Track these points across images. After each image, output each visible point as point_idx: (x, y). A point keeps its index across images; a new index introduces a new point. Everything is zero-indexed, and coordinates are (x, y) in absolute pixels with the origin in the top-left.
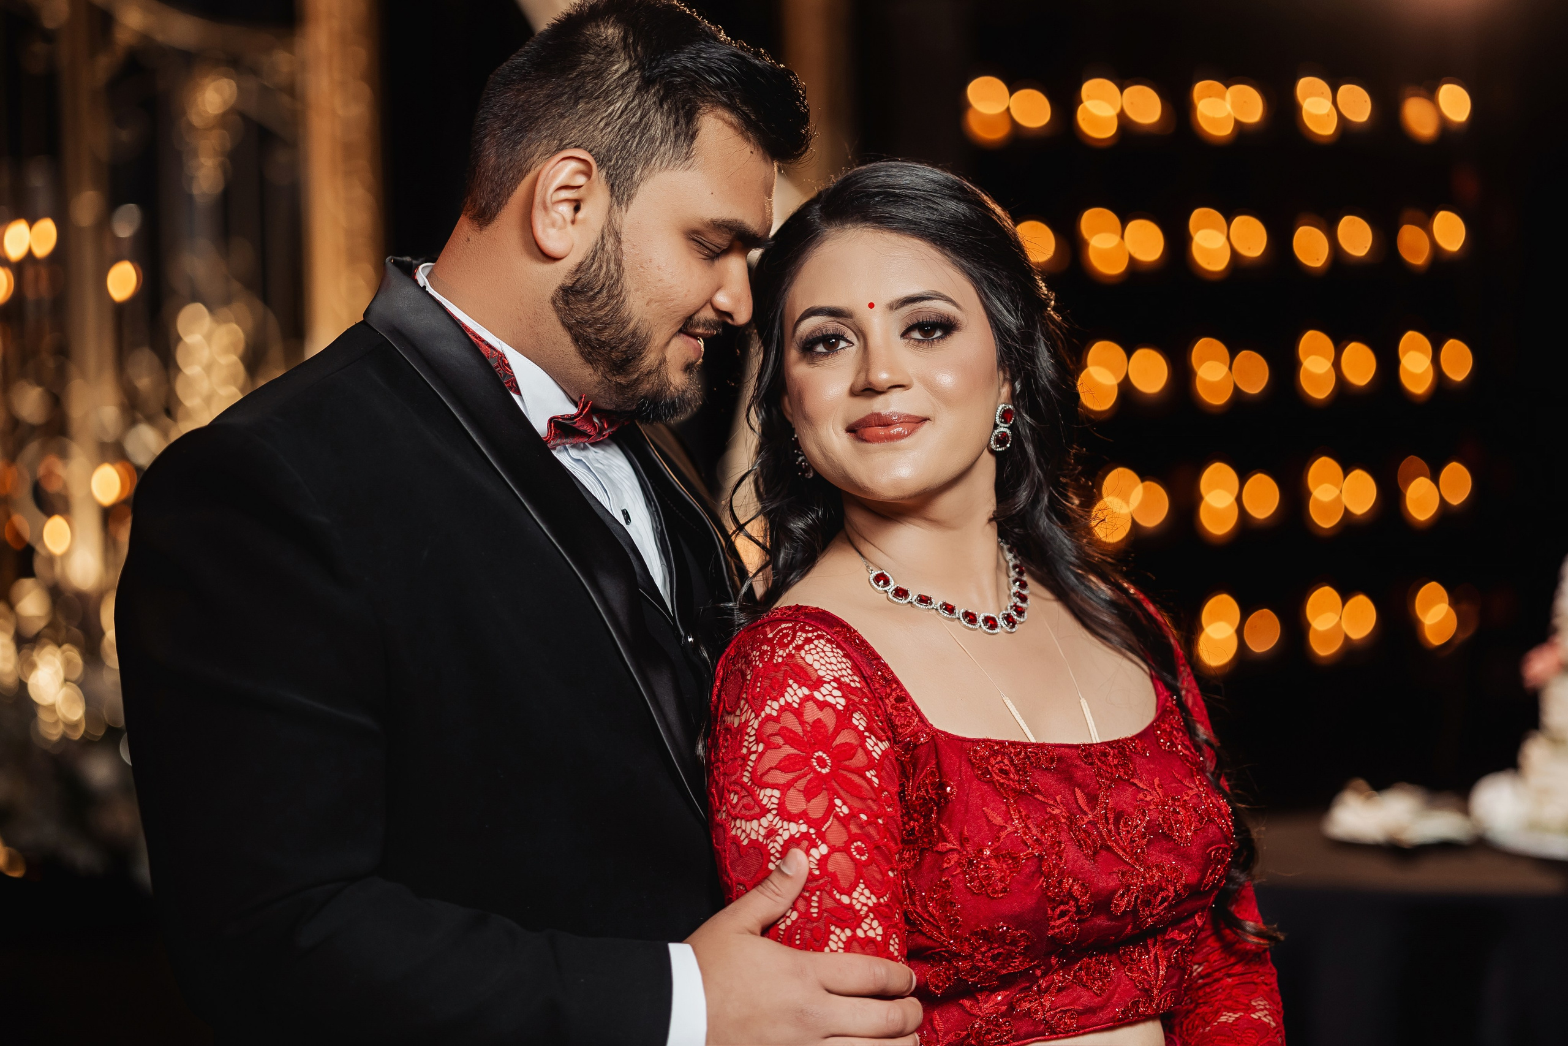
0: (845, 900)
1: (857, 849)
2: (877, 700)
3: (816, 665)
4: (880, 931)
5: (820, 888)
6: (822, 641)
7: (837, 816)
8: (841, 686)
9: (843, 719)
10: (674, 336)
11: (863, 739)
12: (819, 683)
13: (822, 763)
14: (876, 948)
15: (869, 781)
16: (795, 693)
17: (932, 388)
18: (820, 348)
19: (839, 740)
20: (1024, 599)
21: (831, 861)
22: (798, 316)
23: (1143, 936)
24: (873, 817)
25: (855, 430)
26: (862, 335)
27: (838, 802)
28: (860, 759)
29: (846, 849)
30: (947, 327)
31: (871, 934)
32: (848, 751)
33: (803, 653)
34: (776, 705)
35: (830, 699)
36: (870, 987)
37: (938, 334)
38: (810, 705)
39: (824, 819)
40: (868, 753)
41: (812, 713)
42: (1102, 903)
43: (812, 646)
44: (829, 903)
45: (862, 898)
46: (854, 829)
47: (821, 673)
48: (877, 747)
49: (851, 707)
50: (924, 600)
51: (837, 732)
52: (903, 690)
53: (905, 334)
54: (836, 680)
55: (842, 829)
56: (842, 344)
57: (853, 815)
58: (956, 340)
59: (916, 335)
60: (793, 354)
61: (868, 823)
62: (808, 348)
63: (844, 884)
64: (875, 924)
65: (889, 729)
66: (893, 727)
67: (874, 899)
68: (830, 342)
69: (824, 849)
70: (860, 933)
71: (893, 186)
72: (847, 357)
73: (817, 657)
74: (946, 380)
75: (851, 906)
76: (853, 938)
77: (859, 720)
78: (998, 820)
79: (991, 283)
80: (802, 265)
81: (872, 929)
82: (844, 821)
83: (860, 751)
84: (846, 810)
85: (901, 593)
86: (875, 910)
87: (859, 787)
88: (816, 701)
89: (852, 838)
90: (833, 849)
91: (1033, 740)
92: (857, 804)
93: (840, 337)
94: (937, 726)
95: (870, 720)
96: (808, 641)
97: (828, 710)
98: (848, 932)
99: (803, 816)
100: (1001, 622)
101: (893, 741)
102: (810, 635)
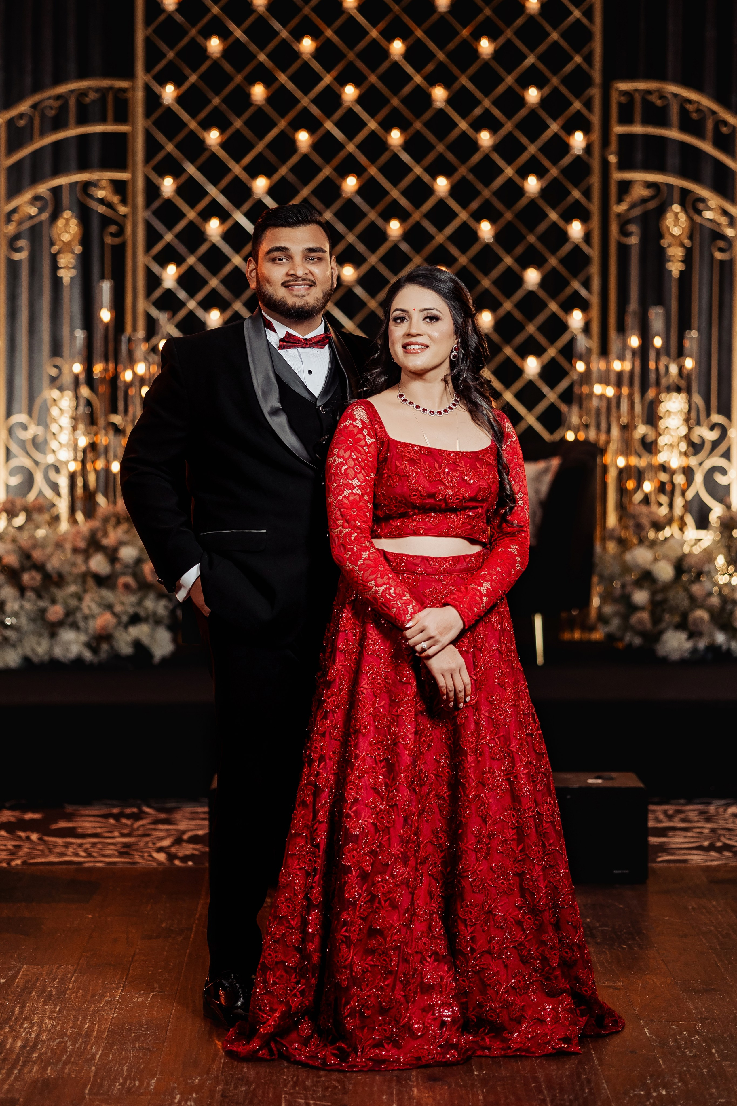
0: (350, 482)
1: (356, 468)
2: (373, 428)
3: (356, 415)
4: (361, 492)
5: (343, 478)
6: (364, 410)
7: (352, 458)
8: (362, 422)
9: (360, 431)
11: (365, 437)
12: (356, 420)
13: (351, 442)
15: (364, 450)
16: (348, 422)
17: (430, 336)
18: (399, 321)
19: (358, 437)
21: (348, 470)
22: (393, 310)
24: (363, 460)
25: (404, 346)
26: (410, 318)
27: (353, 454)
28: (363, 443)
29: (353, 468)
30: (437, 318)
31: (357, 492)
32: (360, 440)
33: (354, 412)
34: (343, 425)
35: (358, 425)
37: (434, 320)
38: (351, 426)
39: (349, 458)
40: (366, 442)
41: (351, 428)
43: (356, 410)
44: (345, 482)
45: (355, 482)
46: (356, 462)
47: (357, 417)
48: (369, 440)
49: (364, 428)
50: (411, 403)
51: (357, 434)
52: (383, 425)
53: (423, 320)
54: (361, 420)
55: (353, 462)
56: (405, 320)
58: (439, 323)
59: (428, 320)
60: (391, 322)
61: (361, 461)
62: (395, 321)
63: (351, 477)
64: (359, 490)
65: (375, 436)
66: (377, 436)
67: (360, 483)
68: (401, 319)
69: (346, 467)
70: (354, 492)
72: (406, 324)
73: (357, 413)
74: (436, 335)
75: (352, 484)
76: (352, 493)
77: (365, 432)
78: (399, 465)
82: (354, 460)
83: (363, 441)
84: (355, 456)
85: (405, 400)
86: (360, 486)
87: (361, 451)
88: (354, 425)
89: (356, 465)
90: (349, 467)
91: (430, 447)
92: (359, 455)
93: (404, 318)
94: (391, 436)
95: (369, 432)
97: (356, 428)
98: (350, 491)
99: (343, 457)
100: (435, 413)
101: (377, 440)
102: (361, 408)
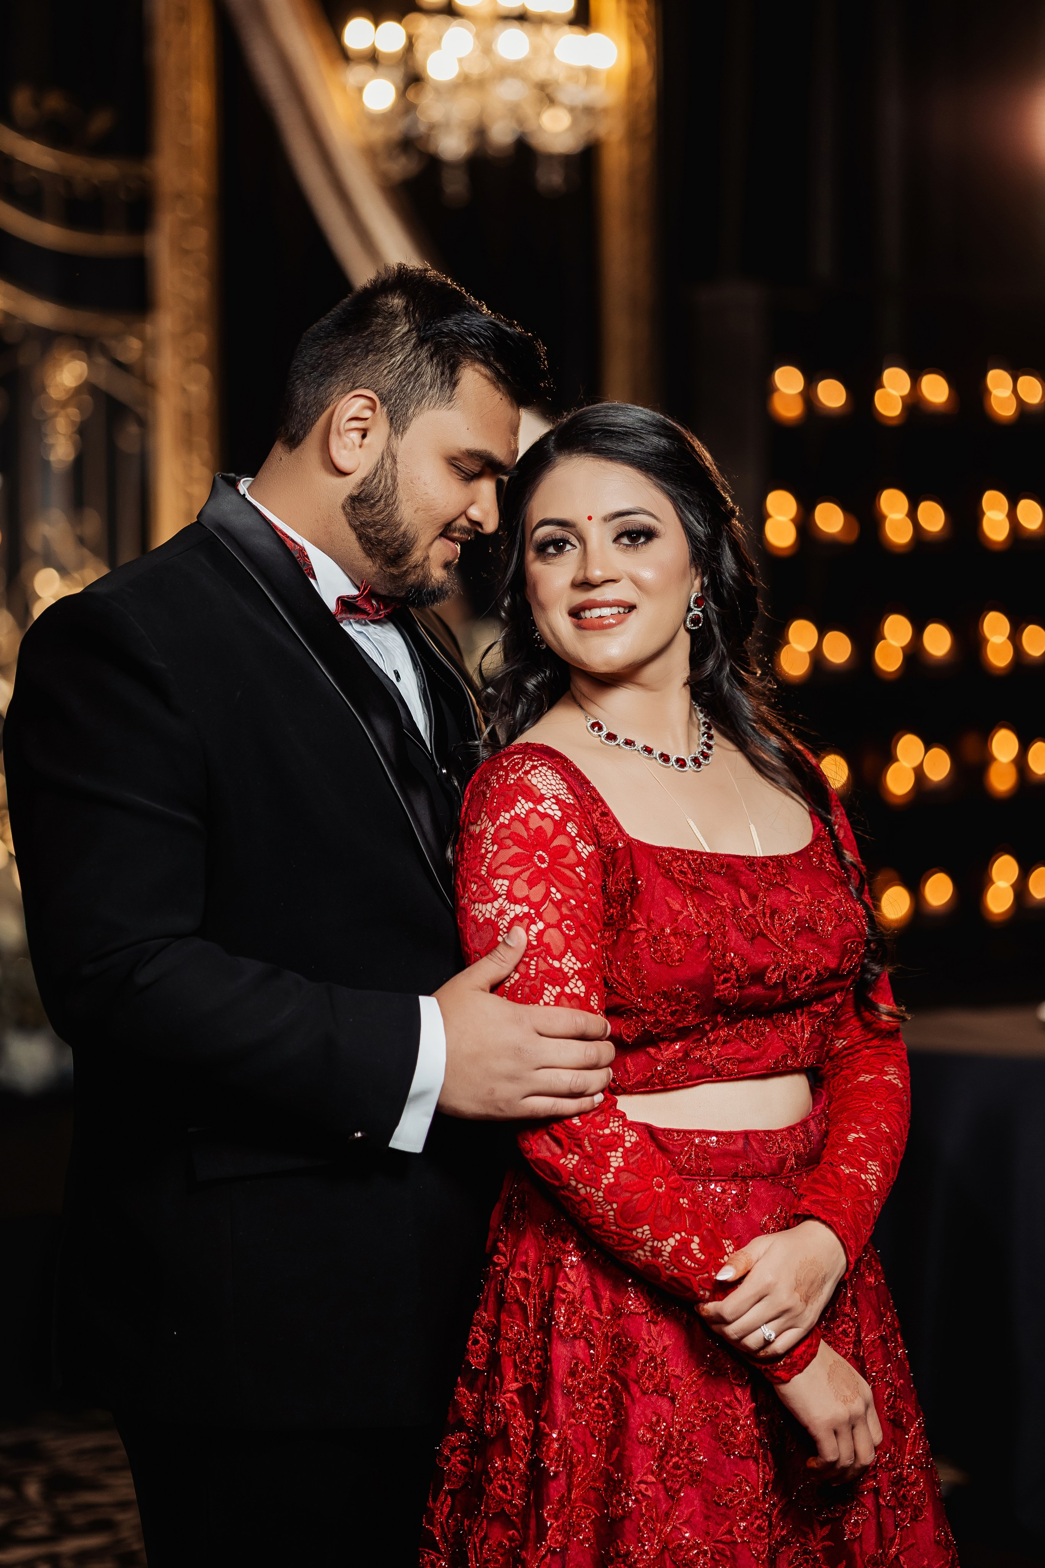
0: (556, 964)
1: (567, 926)
2: (586, 814)
3: (540, 786)
4: (583, 989)
5: (538, 955)
6: (545, 768)
7: (552, 901)
8: (558, 801)
9: (559, 827)
10: (436, 538)
11: (574, 843)
12: (541, 799)
13: (542, 859)
14: (582, 1004)
15: (578, 875)
16: (523, 806)
17: (636, 583)
18: (551, 550)
19: (556, 843)
20: (710, 747)
21: (546, 934)
22: (534, 525)
23: (793, 1006)
24: (580, 903)
25: (575, 613)
26: (582, 540)
27: (553, 890)
28: (571, 858)
29: (558, 926)
30: (649, 534)
31: (576, 991)
32: (562, 851)
33: (529, 776)
34: (508, 816)
35: (549, 812)
36: (572, 1032)
37: (642, 540)
38: (534, 816)
39: (542, 902)
40: (578, 854)
41: (535, 822)
42: (758, 976)
43: (537, 771)
44: (543, 966)
45: (570, 964)
46: (565, 911)
47: (543, 792)
48: (585, 850)
49: (566, 818)
50: (628, 743)
51: (554, 837)
52: (606, 807)
53: (616, 540)
54: (554, 797)
55: (555, 910)
56: (568, 547)
57: (565, 900)
58: (656, 544)
59: (625, 541)
60: (531, 555)
61: (576, 906)
62: (542, 549)
63: (556, 952)
64: (579, 983)
65: (595, 837)
66: (598, 835)
67: (579, 965)
68: (559, 545)
69: (541, 925)
70: (567, 990)
71: (609, 425)
72: (572, 555)
73: (540, 779)
74: (647, 575)
75: (560, 969)
76: (562, 993)
77: (572, 828)
78: (677, 907)
79: (685, 500)
80: (538, 485)
81: (577, 987)
82: (558, 905)
83: (572, 851)
84: (559, 896)
85: (611, 737)
86: (580, 973)
87: (569, 878)
88: (539, 813)
89: (564, 918)
90: (548, 926)
91: (708, 850)
92: (568, 892)
93: (566, 541)
94: (632, 835)
95: (580, 828)
96: (534, 767)
97: (548, 820)
98: (558, 989)
99: (526, 900)
100: (689, 763)
101: (598, 845)
102: (535, 763)
